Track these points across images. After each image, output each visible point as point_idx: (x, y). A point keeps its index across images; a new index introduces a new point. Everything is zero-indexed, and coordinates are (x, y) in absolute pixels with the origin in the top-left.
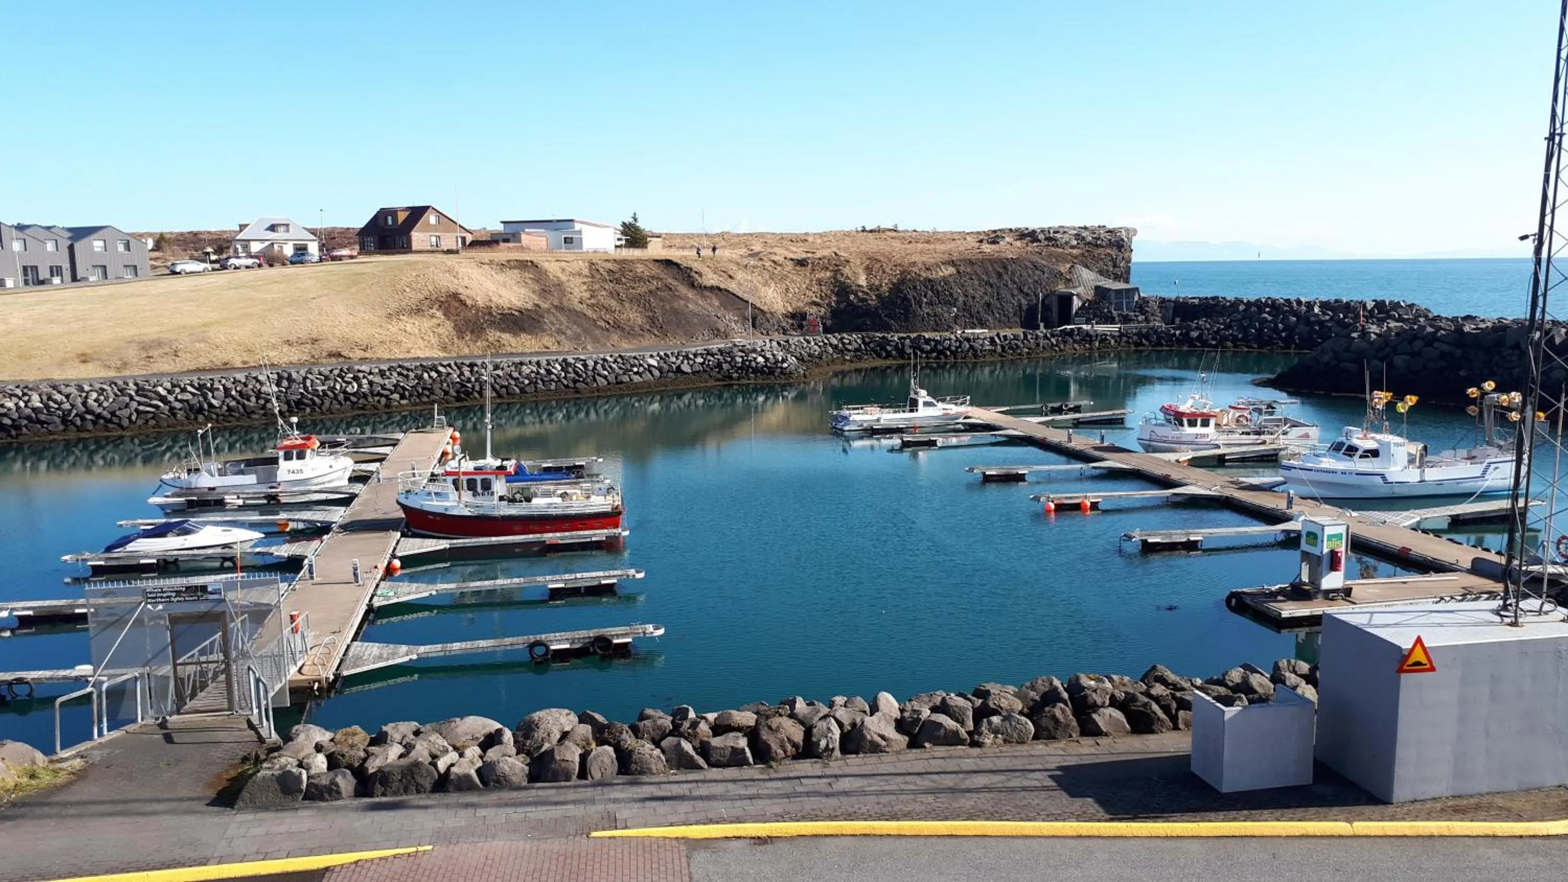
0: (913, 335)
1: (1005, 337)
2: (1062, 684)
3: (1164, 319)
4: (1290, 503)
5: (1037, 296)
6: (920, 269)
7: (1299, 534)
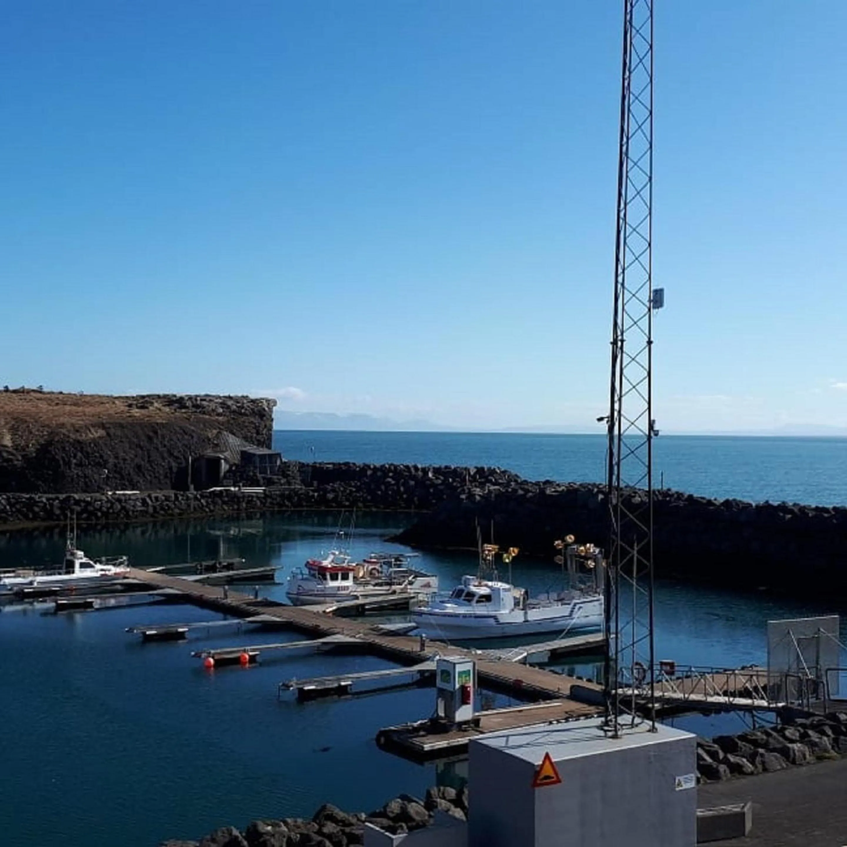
0: (62, 496)
1: (157, 498)
2: (241, 833)
3: (303, 482)
4: (423, 646)
5: (187, 460)
6: (69, 431)
7: (433, 674)
